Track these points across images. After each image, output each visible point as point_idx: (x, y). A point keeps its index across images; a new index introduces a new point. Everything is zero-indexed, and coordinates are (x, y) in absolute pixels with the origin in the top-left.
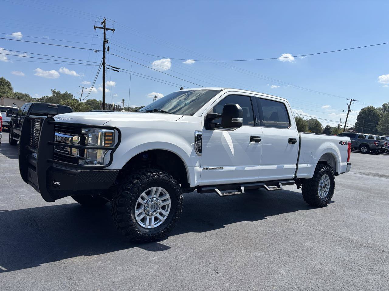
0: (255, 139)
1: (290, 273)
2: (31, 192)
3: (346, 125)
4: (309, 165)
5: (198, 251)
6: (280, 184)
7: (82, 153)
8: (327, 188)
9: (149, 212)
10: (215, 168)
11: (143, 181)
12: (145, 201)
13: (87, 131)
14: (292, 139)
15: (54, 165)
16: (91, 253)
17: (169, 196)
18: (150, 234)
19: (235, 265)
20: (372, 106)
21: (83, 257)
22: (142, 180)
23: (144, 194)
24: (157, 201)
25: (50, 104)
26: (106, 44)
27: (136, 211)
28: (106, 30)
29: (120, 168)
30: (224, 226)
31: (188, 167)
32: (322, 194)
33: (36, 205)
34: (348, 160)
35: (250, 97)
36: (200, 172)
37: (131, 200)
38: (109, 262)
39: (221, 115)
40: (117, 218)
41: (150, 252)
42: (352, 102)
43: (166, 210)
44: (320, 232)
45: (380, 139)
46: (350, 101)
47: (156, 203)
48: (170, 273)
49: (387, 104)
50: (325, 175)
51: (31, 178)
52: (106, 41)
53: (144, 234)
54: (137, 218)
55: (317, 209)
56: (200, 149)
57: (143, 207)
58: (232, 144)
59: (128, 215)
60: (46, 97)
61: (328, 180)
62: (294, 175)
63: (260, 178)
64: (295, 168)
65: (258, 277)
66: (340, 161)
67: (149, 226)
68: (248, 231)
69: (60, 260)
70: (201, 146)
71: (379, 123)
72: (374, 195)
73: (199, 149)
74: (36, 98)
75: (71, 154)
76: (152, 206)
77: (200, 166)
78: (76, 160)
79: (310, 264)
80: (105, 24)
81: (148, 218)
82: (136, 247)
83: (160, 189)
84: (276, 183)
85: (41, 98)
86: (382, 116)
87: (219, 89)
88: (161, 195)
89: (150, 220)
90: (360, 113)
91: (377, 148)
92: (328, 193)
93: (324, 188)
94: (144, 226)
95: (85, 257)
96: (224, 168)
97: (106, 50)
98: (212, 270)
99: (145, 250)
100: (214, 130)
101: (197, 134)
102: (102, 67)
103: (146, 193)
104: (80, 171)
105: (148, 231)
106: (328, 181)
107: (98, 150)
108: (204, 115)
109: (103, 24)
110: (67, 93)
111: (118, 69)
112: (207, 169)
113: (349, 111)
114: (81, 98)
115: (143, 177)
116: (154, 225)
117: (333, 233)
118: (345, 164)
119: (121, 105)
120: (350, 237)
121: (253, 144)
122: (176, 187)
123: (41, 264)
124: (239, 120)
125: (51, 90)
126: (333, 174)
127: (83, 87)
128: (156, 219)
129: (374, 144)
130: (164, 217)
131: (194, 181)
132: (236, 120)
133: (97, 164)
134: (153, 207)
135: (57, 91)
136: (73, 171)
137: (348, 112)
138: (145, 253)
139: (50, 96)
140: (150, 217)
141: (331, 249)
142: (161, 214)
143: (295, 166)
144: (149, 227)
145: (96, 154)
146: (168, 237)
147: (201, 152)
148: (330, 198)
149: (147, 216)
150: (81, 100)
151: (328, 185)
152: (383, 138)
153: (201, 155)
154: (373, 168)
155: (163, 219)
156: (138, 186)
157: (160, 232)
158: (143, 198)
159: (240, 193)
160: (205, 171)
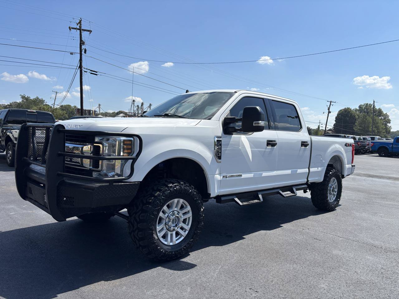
0: (271, 143)
1: (331, 286)
2: (22, 209)
3: (327, 127)
4: (320, 169)
5: (227, 267)
6: (294, 189)
7: (96, 164)
8: (335, 192)
9: (170, 228)
10: (234, 176)
11: (165, 193)
12: (167, 215)
13: (101, 140)
14: (304, 142)
15: (64, 179)
16: (111, 278)
17: (190, 209)
18: (172, 252)
19: (272, 281)
20: (349, 107)
21: (103, 282)
22: (163, 192)
23: (165, 208)
24: (179, 215)
25: (29, 110)
26: (83, 46)
27: (157, 227)
28: (82, 31)
29: (141, 180)
30: (244, 237)
31: (209, 176)
32: (331, 198)
33: (31, 224)
34: (352, 163)
35: (263, 99)
36: (219, 180)
37: (154, 215)
38: (135, 287)
39: (241, 118)
40: (138, 236)
41: (175, 272)
42: (332, 103)
43: (187, 224)
44: (341, 239)
45: (361, 140)
46: (330, 103)
47: (177, 217)
48: (206, 295)
49: (363, 105)
50: (333, 178)
51: (32, 194)
52: (82, 43)
53: (167, 251)
54: (159, 235)
55: (327, 214)
56: (220, 155)
57: (165, 222)
58: (250, 149)
59: (151, 232)
60: (15, 102)
61: (335, 183)
62: (306, 180)
63: (276, 184)
64: (307, 172)
65: (301, 294)
66: (346, 164)
67: (171, 242)
68: (270, 241)
69: (78, 288)
70: (221, 153)
71: (356, 124)
72: (374, 196)
73: (218, 155)
74: (3, 105)
75: (82, 165)
76: (173, 220)
77: (220, 174)
78: (89, 172)
79: (346, 275)
80: (81, 25)
81: (169, 233)
82: (159, 267)
83: (182, 201)
84: (290, 188)
85: (9, 104)
86: (359, 117)
87: (233, 91)
88: (182, 207)
89: (172, 235)
90: (338, 115)
91: (360, 148)
92: (336, 196)
93: (333, 191)
94: (166, 243)
95: (106, 282)
96: (242, 175)
97: (83, 52)
98: (250, 289)
99: (170, 270)
100: (233, 134)
101: (216, 139)
102: (79, 70)
103: (167, 206)
104: (98, 185)
105: (170, 248)
106: (335, 185)
107: (116, 160)
108: (222, 119)
109: (79, 25)
110: (38, 98)
111: (97, 72)
112: (227, 177)
113: (329, 112)
114: (54, 103)
115: (164, 189)
116: (176, 241)
117: (354, 239)
118: (350, 166)
119: (97, 110)
120: (372, 242)
121: (269, 149)
122: (197, 198)
123: (57, 295)
124: (261, 124)
125: (20, 95)
126: (340, 177)
127: (57, 92)
128: (177, 234)
129: (357, 145)
130: (185, 232)
131: (215, 190)
132: (258, 123)
133: (116, 176)
134: (175, 221)
135: (26, 97)
136: (90, 185)
137: (328, 114)
138: (171, 274)
139: (18, 101)
140: (172, 232)
141: (360, 256)
142: (182, 228)
143: (307, 170)
144: (171, 244)
145: (114, 164)
146: (190, 253)
147: (221, 159)
148: (338, 201)
149: (168, 231)
150: (55, 105)
151: (336, 189)
152: (364, 139)
153: (220, 162)
154: (362, 168)
155: (184, 234)
156: (160, 199)
157: (182, 249)
158: (164, 212)
159: (258, 201)
160: (225, 179)
